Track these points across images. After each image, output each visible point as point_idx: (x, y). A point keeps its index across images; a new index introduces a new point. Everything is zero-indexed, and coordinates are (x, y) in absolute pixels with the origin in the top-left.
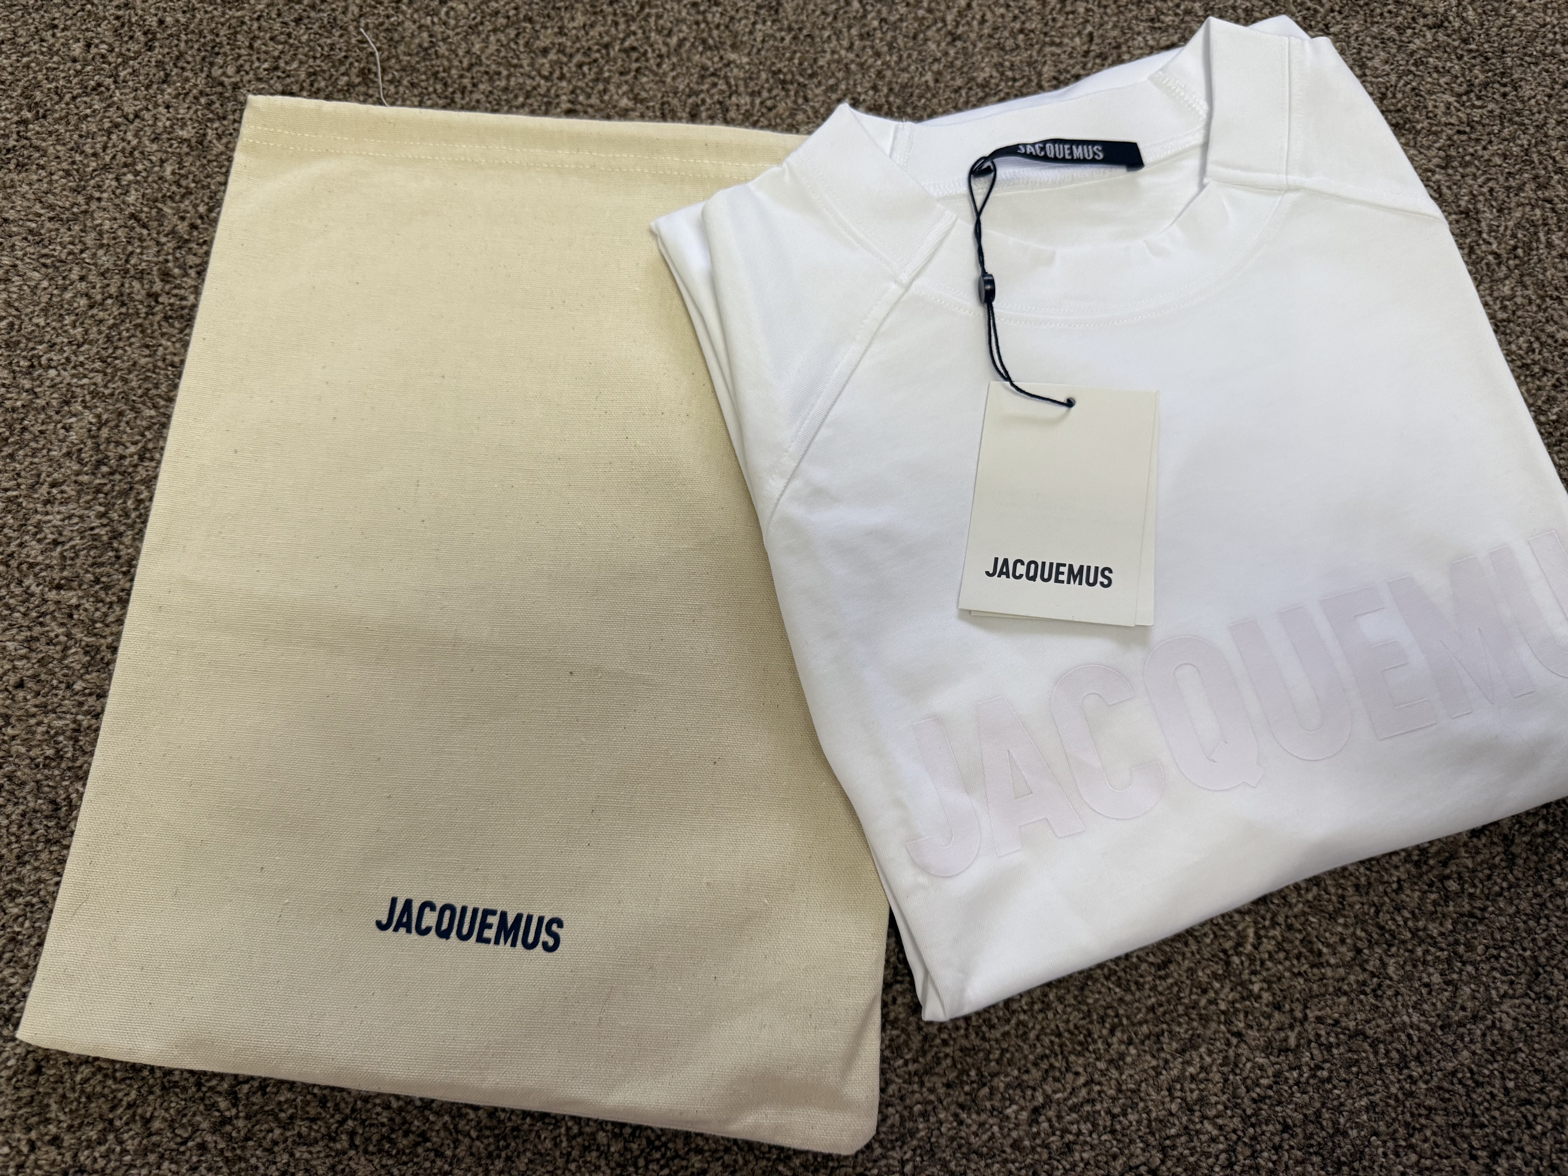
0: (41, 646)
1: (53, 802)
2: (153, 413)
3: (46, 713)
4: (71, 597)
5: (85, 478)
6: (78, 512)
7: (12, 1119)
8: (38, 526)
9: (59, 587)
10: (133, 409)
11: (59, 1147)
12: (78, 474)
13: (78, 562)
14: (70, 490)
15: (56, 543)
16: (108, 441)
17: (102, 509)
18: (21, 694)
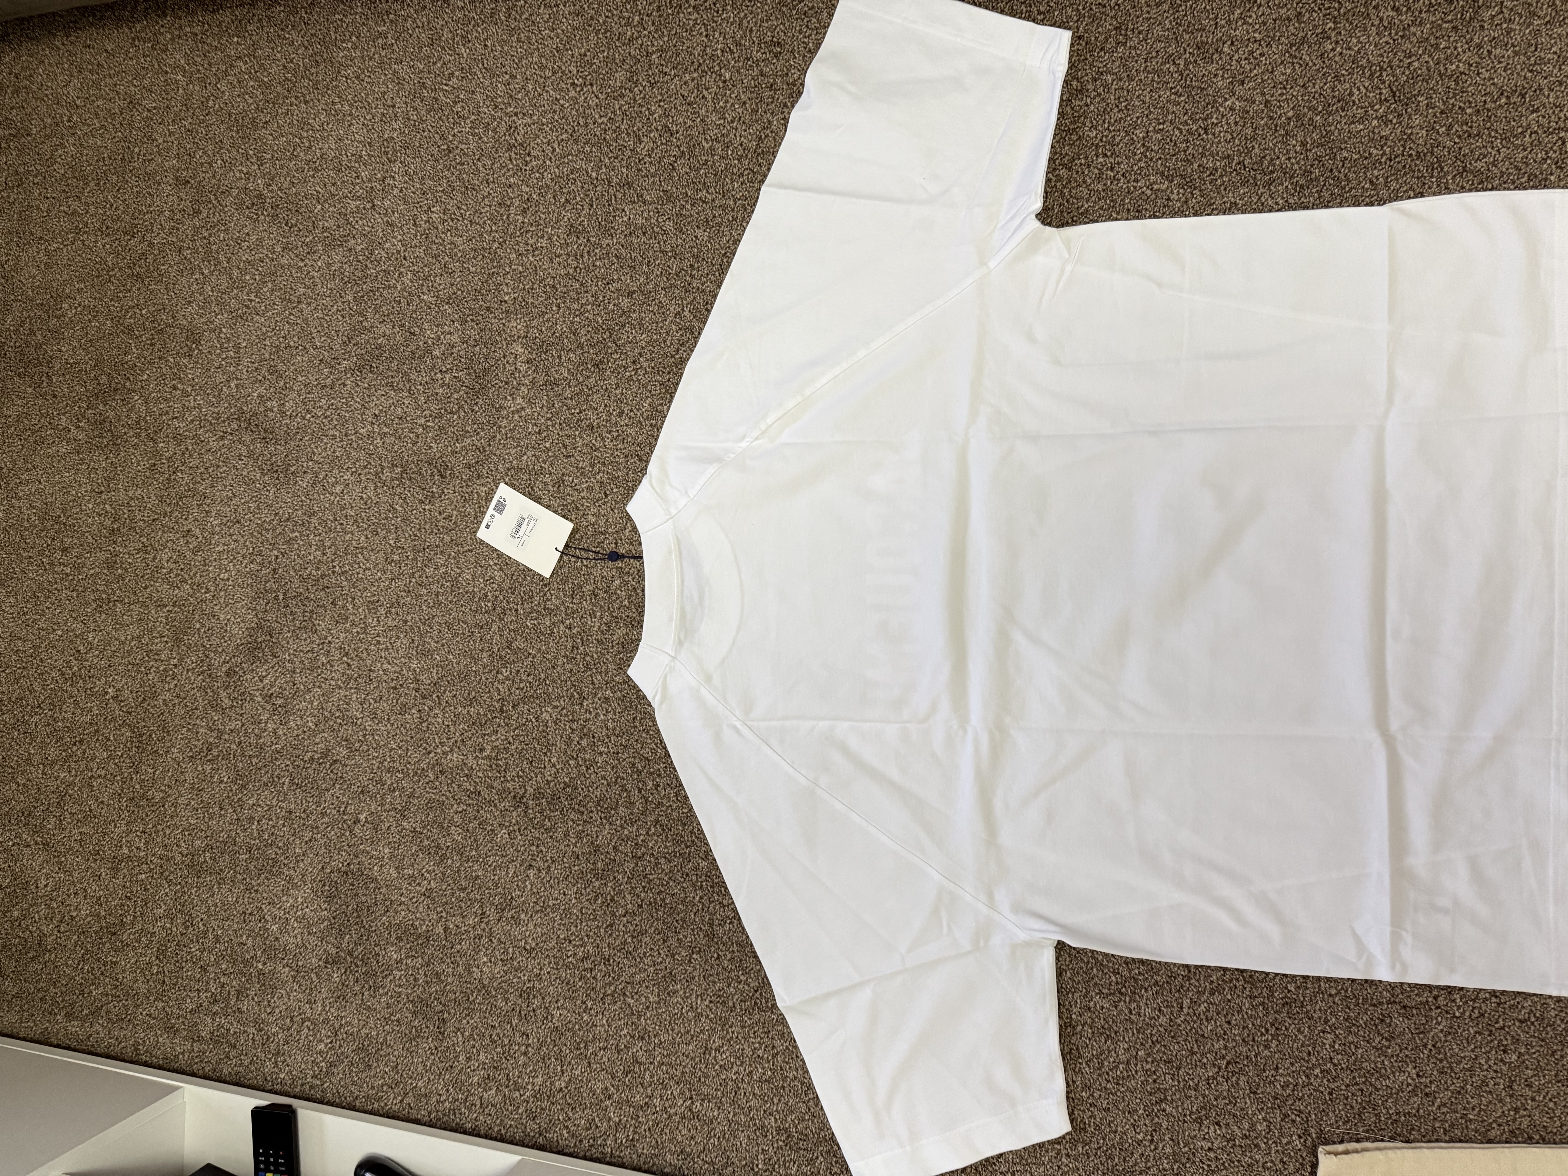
0: (1209, 1015)
1: (1283, 1005)
2: (1095, 970)
3: (1242, 1010)
4: (1186, 1002)
5: (1127, 999)
6: (1144, 1001)
7: (1426, 1016)
8: (1151, 1018)
9: (1182, 1008)
10: (1093, 979)
11: (1439, 996)
12: (1125, 1002)
13: (1169, 999)
14: (1134, 1005)
15: (1160, 1010)
16: (1109, 989)
17: (1143, 991)
18: (1233, 1022)
